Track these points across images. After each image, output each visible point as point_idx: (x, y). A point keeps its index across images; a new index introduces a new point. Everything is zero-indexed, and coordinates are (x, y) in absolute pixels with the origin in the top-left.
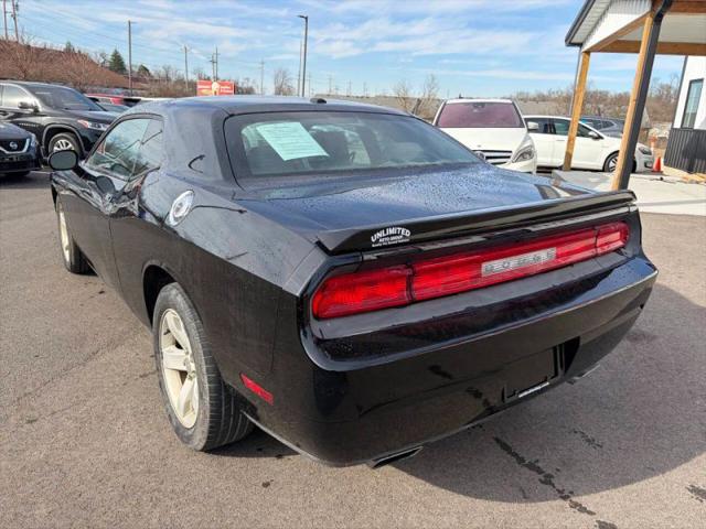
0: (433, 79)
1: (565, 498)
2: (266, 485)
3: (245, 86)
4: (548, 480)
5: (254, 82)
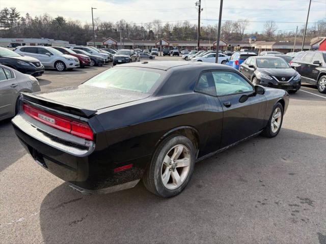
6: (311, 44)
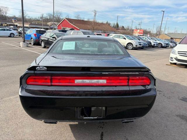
3: (148, 31)
6: (49, 26)
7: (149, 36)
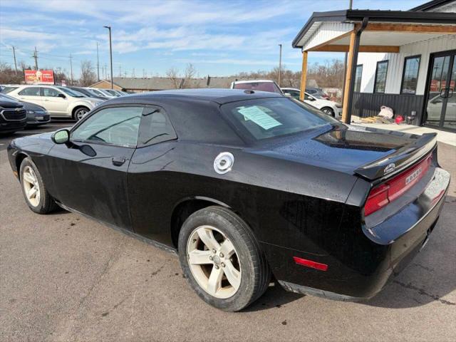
0: (191, 65)
1: (437, 299)
2: (284, 323)
4: (422, 292)
5: (65, 70)
7: (64, 85)
